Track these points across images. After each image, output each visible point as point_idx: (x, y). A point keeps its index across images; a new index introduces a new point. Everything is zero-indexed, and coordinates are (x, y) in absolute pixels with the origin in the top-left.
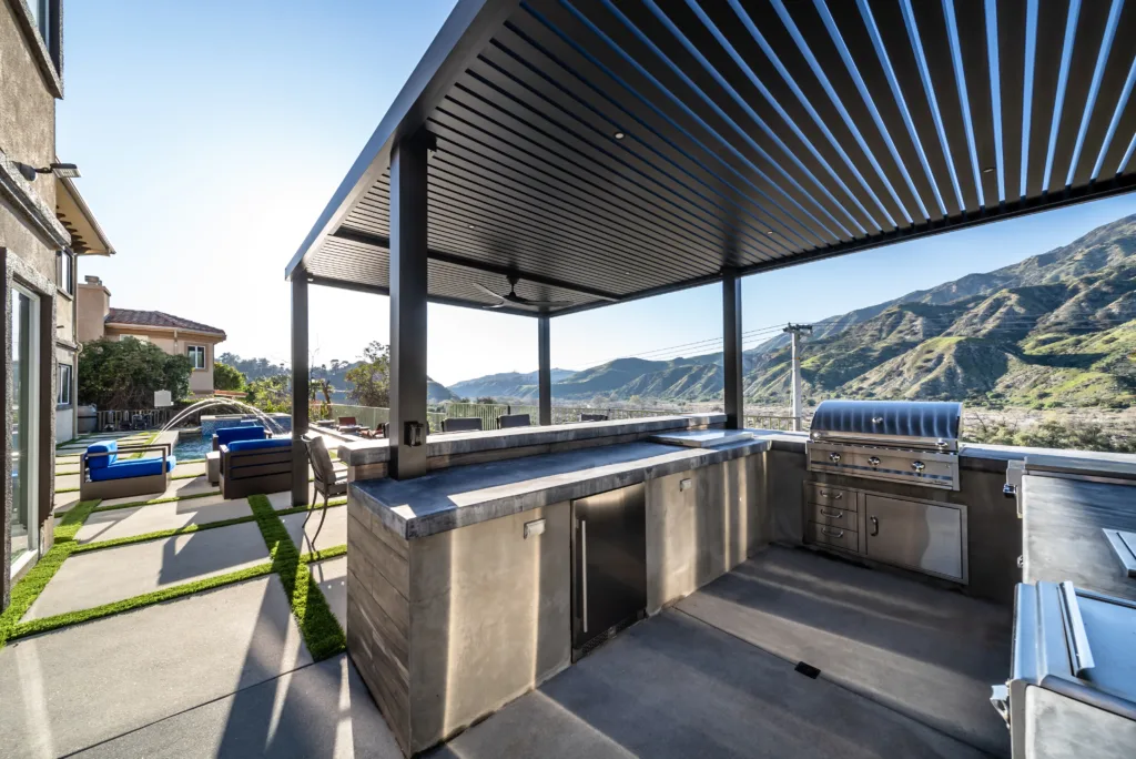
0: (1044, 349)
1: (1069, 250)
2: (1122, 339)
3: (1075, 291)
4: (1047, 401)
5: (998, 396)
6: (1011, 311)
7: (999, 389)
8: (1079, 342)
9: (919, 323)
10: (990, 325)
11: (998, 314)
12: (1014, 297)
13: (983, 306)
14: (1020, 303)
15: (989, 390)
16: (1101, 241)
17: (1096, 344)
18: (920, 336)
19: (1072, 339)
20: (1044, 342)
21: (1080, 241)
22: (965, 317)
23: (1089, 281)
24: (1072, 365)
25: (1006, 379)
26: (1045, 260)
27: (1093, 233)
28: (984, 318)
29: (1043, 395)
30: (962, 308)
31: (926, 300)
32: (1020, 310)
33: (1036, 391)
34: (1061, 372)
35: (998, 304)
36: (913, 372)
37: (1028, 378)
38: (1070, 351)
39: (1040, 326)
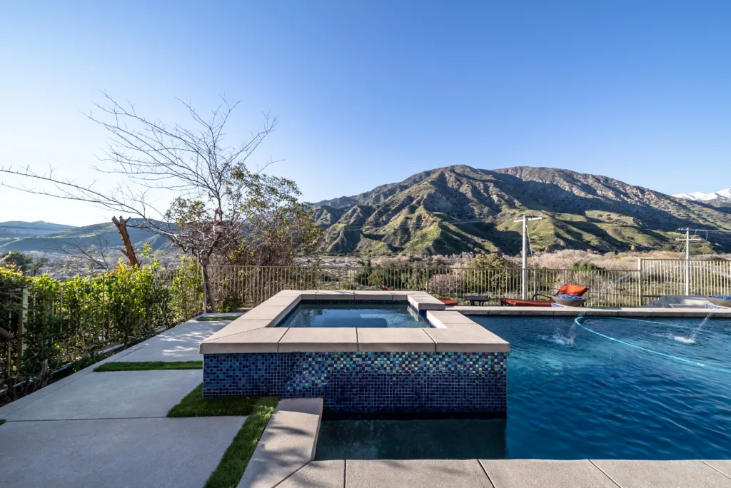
0: (368, 232)
1: (371, 193)
2: (387, 230)
3: (375, 210)
4: (372, 253)
5: (357, 251)
6: (358, 216)
7: (358, 248)
8: (377, 230)
9: (329, 215)
10: (352, 220)
11: (354, 216)
12: (359, 209)
13: (350, 211)
14: (361, 212)
15: (355, 248)
16: (378, 192)
17: (381, 232)
18: (329, 222)
19: (374, 229)
20: (367, 229)
21: (373, 191)
22: (344, 215)
23: (378, 207)
24: (376, 239)
25: (360, 244)
26: (365, 195)
27: (376, 188)
28: (351, 217)
29: (370, 251)
30: (343, 211)
31: (329, 205)
32: (361, 215)
33: (368, 250)
34: (374, 242)
35: (354, 211)
36: (329, 239)
37: (366, 244)
38: (375, 233)
39: (366, 222)
